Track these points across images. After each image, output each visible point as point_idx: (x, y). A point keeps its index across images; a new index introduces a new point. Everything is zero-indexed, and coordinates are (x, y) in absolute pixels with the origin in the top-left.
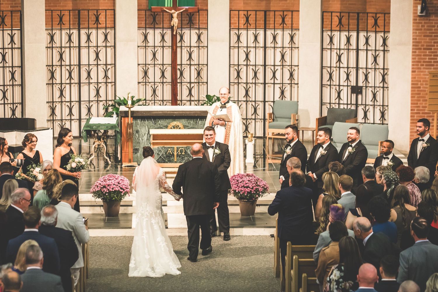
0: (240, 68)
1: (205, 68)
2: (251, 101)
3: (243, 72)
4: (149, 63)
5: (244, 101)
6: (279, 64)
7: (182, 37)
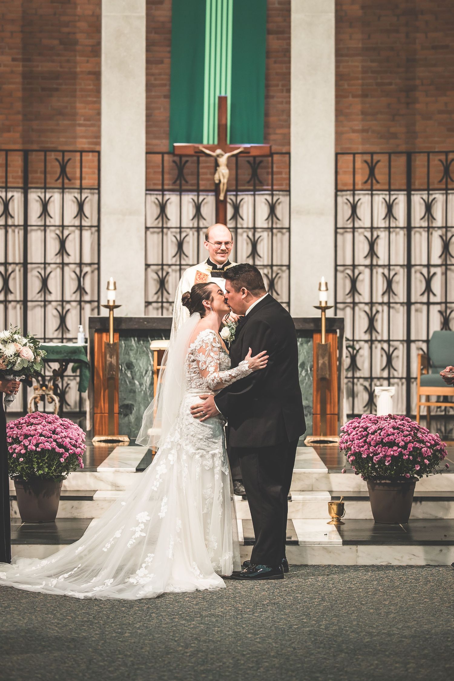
0: (357, 272)
1: (285, 275)
2: (380, 341)
3: (363, 281)
4: (170, 263)
5: (366, 341)
6: (439, 262)
7: (236, 208)
